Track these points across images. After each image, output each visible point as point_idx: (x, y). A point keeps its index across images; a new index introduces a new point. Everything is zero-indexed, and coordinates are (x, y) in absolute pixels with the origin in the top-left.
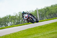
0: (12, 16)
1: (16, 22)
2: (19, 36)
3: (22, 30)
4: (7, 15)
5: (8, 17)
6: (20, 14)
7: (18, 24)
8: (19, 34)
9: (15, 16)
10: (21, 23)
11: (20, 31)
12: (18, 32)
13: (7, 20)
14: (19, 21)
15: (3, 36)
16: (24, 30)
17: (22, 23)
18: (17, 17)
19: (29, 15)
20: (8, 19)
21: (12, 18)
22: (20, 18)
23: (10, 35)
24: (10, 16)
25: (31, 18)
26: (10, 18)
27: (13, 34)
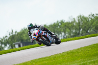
0: (65, 22)
1: (73, 33)
2: (79, 57)
3: (83, 46)
4: (58, 21)
5: (60, 24)
6: (80, 18)
7: (76, 36)
8: (78, 53)
9: (71, 23)
10: (82, 35)
11: (80, 48)
12: (77, 50)
13: (58, 29)
14: (78, 32)
15: (50, 56)
16: (86, 46)
17: (84, 34)
18: (74, 24)
19: (41, 31)
20: (59, 27)
21: (65, 26)
22: (79, 26)
23: (63, 55)
24: (62, 22)
25: (44, 36)
26: (62, 26)
27: (67, 53)
